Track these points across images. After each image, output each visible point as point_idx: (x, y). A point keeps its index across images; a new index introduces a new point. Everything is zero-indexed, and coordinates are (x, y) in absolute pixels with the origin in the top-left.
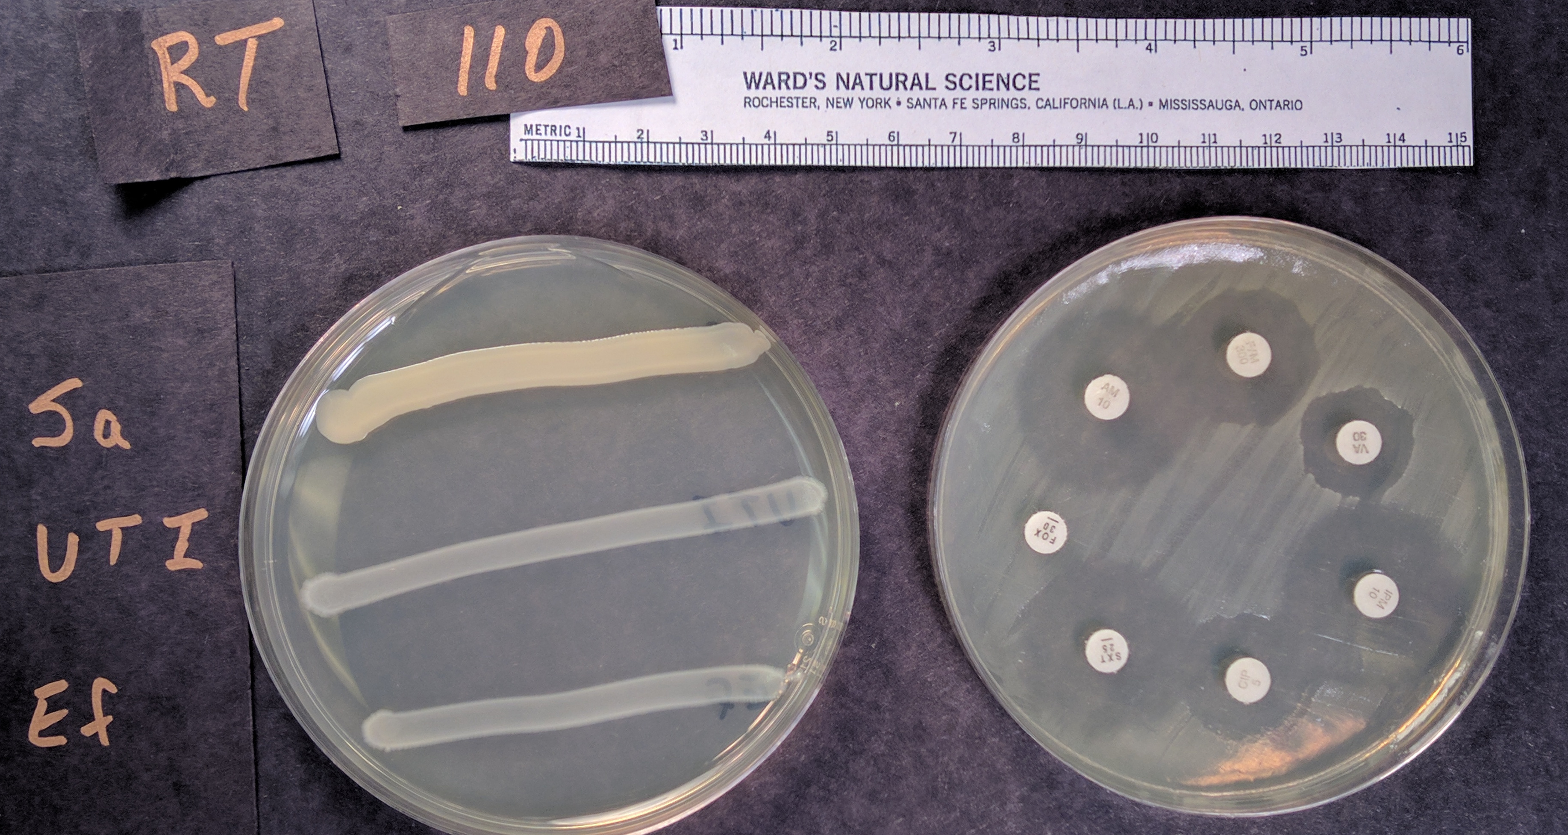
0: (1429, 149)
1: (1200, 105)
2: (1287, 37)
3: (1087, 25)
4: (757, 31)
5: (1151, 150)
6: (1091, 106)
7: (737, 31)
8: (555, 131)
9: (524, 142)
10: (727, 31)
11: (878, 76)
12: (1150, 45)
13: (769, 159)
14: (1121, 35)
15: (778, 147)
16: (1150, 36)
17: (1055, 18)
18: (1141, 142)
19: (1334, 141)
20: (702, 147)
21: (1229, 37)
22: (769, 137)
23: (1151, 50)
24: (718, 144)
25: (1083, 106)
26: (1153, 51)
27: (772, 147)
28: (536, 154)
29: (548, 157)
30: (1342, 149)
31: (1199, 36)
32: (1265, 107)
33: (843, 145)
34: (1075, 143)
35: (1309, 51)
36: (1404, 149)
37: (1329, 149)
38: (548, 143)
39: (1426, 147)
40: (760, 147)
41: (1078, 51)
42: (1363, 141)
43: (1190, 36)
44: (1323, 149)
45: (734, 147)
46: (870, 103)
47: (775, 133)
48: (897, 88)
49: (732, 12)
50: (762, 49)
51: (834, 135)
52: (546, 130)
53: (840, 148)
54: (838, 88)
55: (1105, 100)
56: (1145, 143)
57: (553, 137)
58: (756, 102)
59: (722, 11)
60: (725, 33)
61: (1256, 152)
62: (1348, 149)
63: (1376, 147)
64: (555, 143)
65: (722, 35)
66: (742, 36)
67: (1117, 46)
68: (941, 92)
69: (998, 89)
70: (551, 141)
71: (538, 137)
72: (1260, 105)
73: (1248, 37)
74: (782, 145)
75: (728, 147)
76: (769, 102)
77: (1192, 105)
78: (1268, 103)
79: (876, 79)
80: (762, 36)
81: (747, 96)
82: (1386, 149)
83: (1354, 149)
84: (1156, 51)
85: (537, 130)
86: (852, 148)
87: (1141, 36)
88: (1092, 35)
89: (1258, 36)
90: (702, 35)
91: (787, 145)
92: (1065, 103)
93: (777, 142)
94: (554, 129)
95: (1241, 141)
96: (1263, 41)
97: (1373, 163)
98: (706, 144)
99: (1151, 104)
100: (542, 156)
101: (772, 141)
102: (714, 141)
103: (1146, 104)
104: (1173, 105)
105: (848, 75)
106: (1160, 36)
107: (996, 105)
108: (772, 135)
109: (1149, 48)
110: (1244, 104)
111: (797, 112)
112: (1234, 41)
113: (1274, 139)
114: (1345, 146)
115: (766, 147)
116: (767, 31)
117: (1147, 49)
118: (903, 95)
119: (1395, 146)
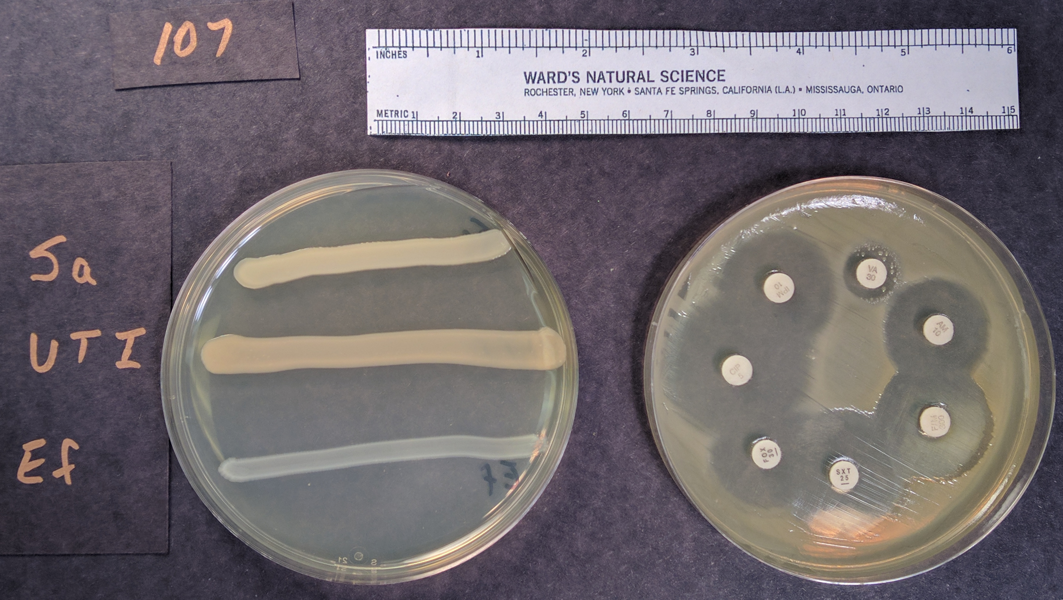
0: (990, 118)
1: (834, 90)
2: (892, 43)
3: (756, 37)
4: (533, 44)
5: (801, 120)
6: (760, 91)
7: (520, 44)
8: (397, 114)
9: (377, 122)
10: (513, 44)
11: (615, 73)
12: (799, 49)
13: (542, 131)
14: (780, 43)
15: (548, 122)
16: (800, 43)
17: (735, 33)
18: (794, 115)
19: (925, 113)
20: (497, 123)
21: (852, 43)
22: (542, 116)
23: (800, 53)
24: (507, 121)
25: (755, 91)
26: (801, 54)
27: (544, 123)
28: (385, 130)
29: (393, 132)
30: (930, 118)
31: (832, 43)
32: (878, 91)
33: (592, 120)
34: (750, 117)
35: (907, 52)
36: (972, 118)
37: (921, 118)
38: (393, 122)
39: (988, 116)
40: (535, 123)
41: (751, 54)
42: (945, 113)
43: (826, 43)
44: (917, 119)
45: (518, 123)
46: (610, 92)
47: (546, 113)
48: (628, 82)
49: (516, 31)
50: (537, 56)
51: (585, 113)
52: (391, 114)
53: (590, 122)
54: (588, 81)
55: (769, 87)
56: (797, 116)
57: (397, 118)
58: (533, 92)
59: (509, 31)
60: (511, 46)
61: (872, 121)
62: (934, 118)
63: (953, 116)
64: (397, 122)
65: (509, 47)
66: (523, 47)
67: (777, 50)
68: (658, 84)
69: (697, 81)
70: (395, 121)
71: (386, 118)
72: (874, 89)
73: (865, 43)
74: (550, 121)
75: (514, 123)
76: (541, 92)
77: (828, 90)
78: (880, 88)
79: (614, 75)
80: (537, 47)
81: (526, 88)
82: (960, 118)
83: (938, 118)
84: (803, 54)
85: (386, 113)
86: (598, 122)
87: (793, 43)
88: (760, 44)
89: (872, 43)
90: (496, 47)
91: (554, 121)
92: (743, 90)
93: (547, 119)
94: (397, 113)
95: (862, 114)
96: (875, 46)
97: (952, 128)
98: (499, 121)
99: (800, 89)
100: (389, 131)
101: (544, 118)
102: (505, 119)
103: (797, 90)
104: (816, 90)
105: (595, 73)
106: (806, 43)
107: (696, 91)
108: (543, 114)
109: (798, 52)
110: (864, 89)
111: (561, 99)
112: (856, 46)
113: (884, 112)
114: (932, 117)
115: (540, 123)
116: (540, 44)
117: (797, 52)
118: (632, 85)
119: (966, 116)
